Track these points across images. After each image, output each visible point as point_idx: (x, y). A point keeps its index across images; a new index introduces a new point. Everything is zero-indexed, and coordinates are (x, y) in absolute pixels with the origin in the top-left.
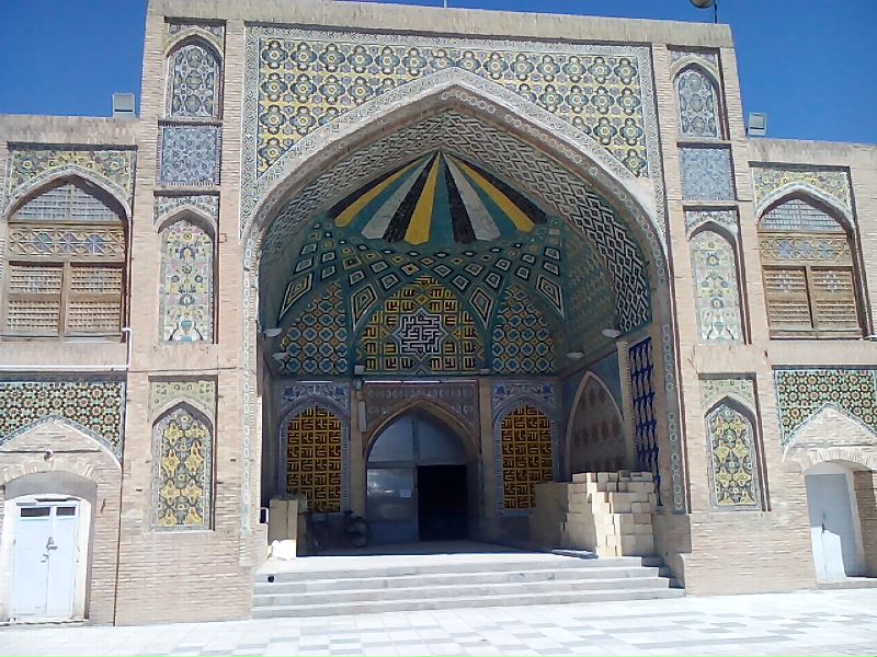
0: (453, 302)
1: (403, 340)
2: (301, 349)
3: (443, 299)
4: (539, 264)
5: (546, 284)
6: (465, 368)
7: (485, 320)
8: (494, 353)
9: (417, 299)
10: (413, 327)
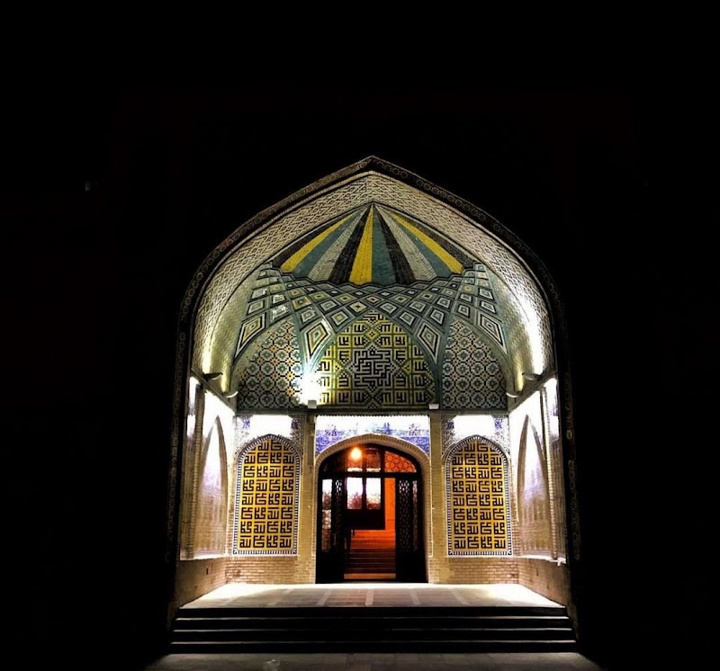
0: (402, 336)
1: (356, 374)
2: (260, 383)
3: (393, 334)
4: (476, 304)
5: (486, 322)
6: (416, 403)
7: (434, 354)
8: (444, 387)
9: (368, 334)
10: (365, 361)
